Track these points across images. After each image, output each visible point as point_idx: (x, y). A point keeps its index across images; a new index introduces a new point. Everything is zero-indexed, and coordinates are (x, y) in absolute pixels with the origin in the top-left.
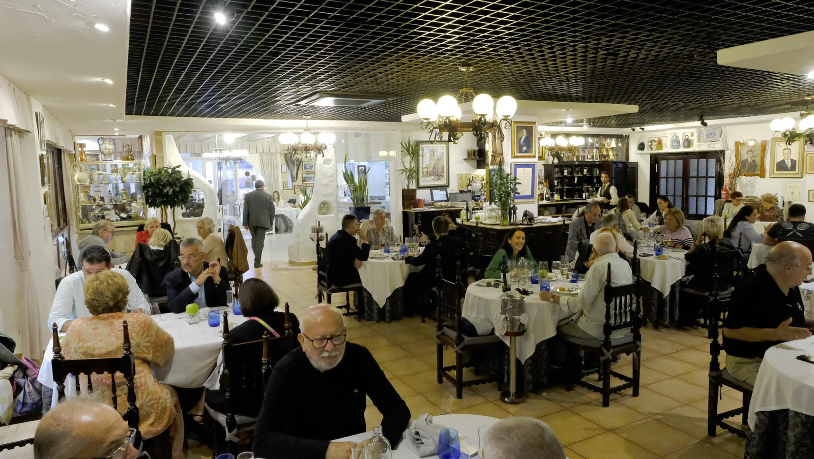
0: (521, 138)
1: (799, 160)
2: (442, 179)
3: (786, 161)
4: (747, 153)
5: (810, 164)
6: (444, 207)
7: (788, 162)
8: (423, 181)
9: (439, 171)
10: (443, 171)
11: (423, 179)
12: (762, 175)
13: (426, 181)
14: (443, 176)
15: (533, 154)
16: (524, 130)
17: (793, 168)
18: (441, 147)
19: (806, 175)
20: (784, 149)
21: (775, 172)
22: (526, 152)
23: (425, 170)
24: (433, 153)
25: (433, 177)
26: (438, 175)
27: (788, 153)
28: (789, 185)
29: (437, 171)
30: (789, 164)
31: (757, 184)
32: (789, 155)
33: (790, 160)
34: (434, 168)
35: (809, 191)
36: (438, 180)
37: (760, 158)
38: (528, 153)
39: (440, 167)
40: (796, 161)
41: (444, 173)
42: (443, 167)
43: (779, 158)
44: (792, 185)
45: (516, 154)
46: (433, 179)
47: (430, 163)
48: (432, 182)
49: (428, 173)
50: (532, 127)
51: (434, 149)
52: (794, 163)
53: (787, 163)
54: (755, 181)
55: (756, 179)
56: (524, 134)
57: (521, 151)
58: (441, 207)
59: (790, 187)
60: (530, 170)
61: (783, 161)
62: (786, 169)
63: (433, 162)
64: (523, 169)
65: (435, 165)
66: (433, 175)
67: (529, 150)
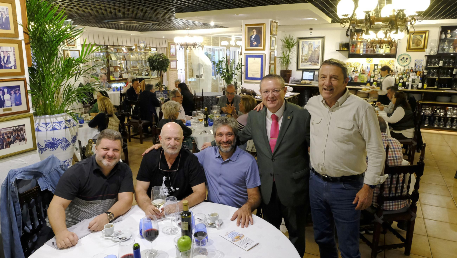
0: (252, 36)
2: (317, 64)
6: (308, 84)
8: (302, 65)
9: (315, 59)
10: (319, 59)
11: (302, 64)
13: (305, 66)
14: (318, 62)
15: (262, 48)
16: (254, 30)
18: (318, 42)
22: (256, 46)
23: (304, 58)
24: (311, 45)
25: (310, 63)
26: (314, 62)
29: (313, 59)
34: (311, 56)
36: (314, 65)
38: (258, 47)
39: (316, 56)
41: (319, 60)
42: (319, 56)
45: (247, 48)
46: (310, 64)
47: (308, 53)
48: (309, 66)
49: (306, 60)
50: (261, 27)
51: (312, 43)
56: (254, 33)
57: (252, 45)
58: (305, 84)
60: (260, 59)
63: (310, 52)
64: (253, 58)
65: (312, 54)
66: (311, 61)
67: (259, 45)
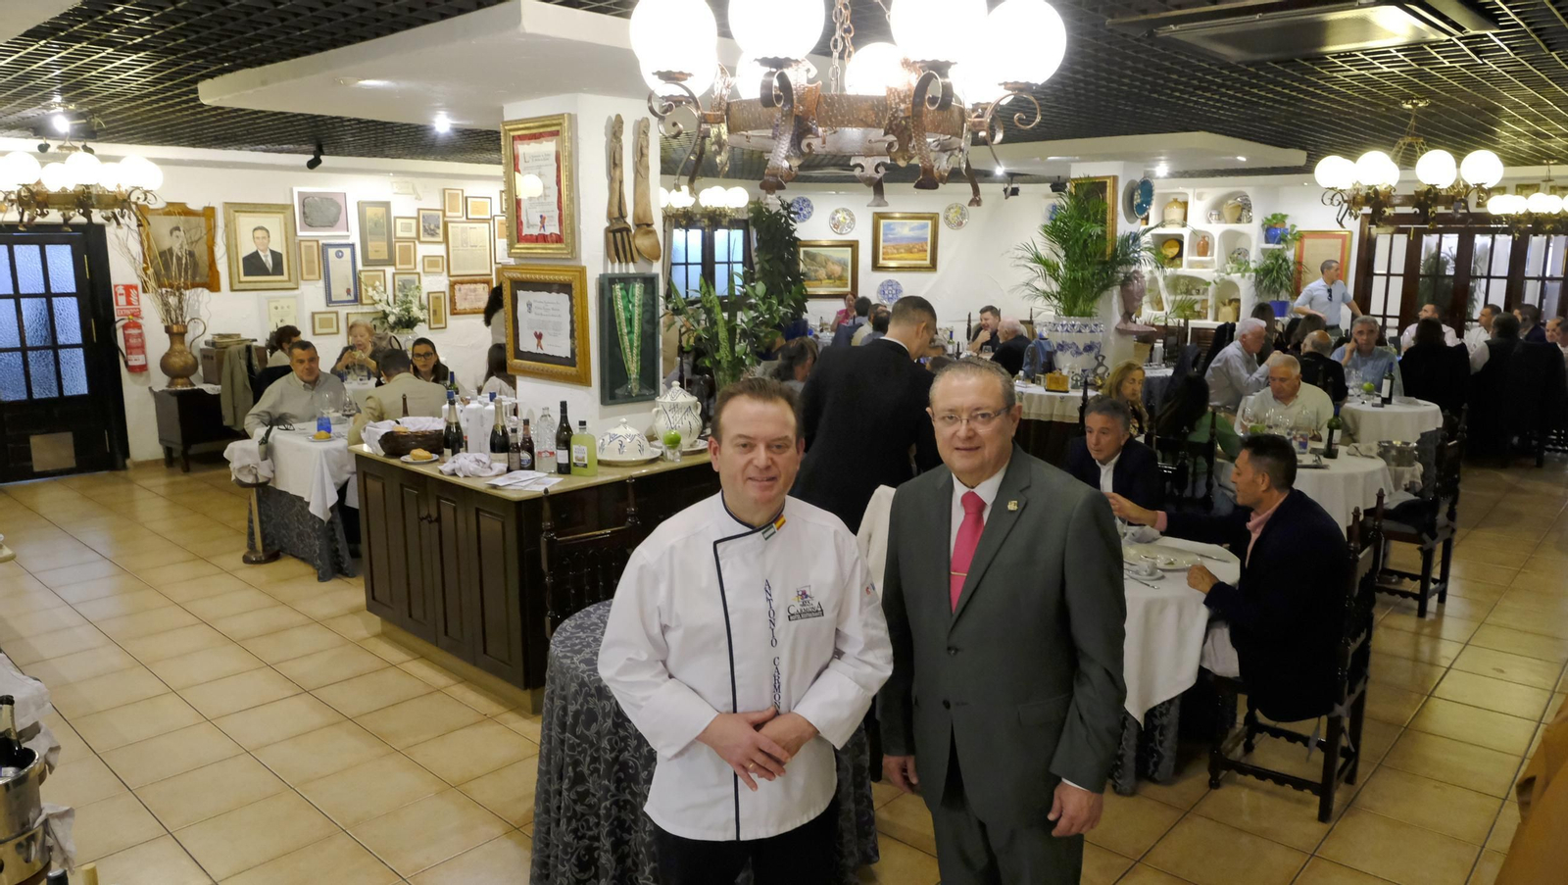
1: (288, 253)
3: (261, 254)
4: (171, 233)
5: (307, 261)
7: (266, 256)
12: (213, 285)
17: (278, 268)
19: (302, 282)
20: (255, 229)
21: (243, 278)
27: (264, 238)
28: (273, 305)
30: (269, 261)
31: (202, 306)
32: (266, 241)
33: (269, 253)
35: (313, 314)
37: (205, 247)
40: (281, 255)
43: (246, 248)
44: (279, 305)
52: (277, 257)
53: (264, 259)
54: (198, 301)
55: (198, 296)
59: (276, 308)
61: (255, 256)
62: (263, 271)
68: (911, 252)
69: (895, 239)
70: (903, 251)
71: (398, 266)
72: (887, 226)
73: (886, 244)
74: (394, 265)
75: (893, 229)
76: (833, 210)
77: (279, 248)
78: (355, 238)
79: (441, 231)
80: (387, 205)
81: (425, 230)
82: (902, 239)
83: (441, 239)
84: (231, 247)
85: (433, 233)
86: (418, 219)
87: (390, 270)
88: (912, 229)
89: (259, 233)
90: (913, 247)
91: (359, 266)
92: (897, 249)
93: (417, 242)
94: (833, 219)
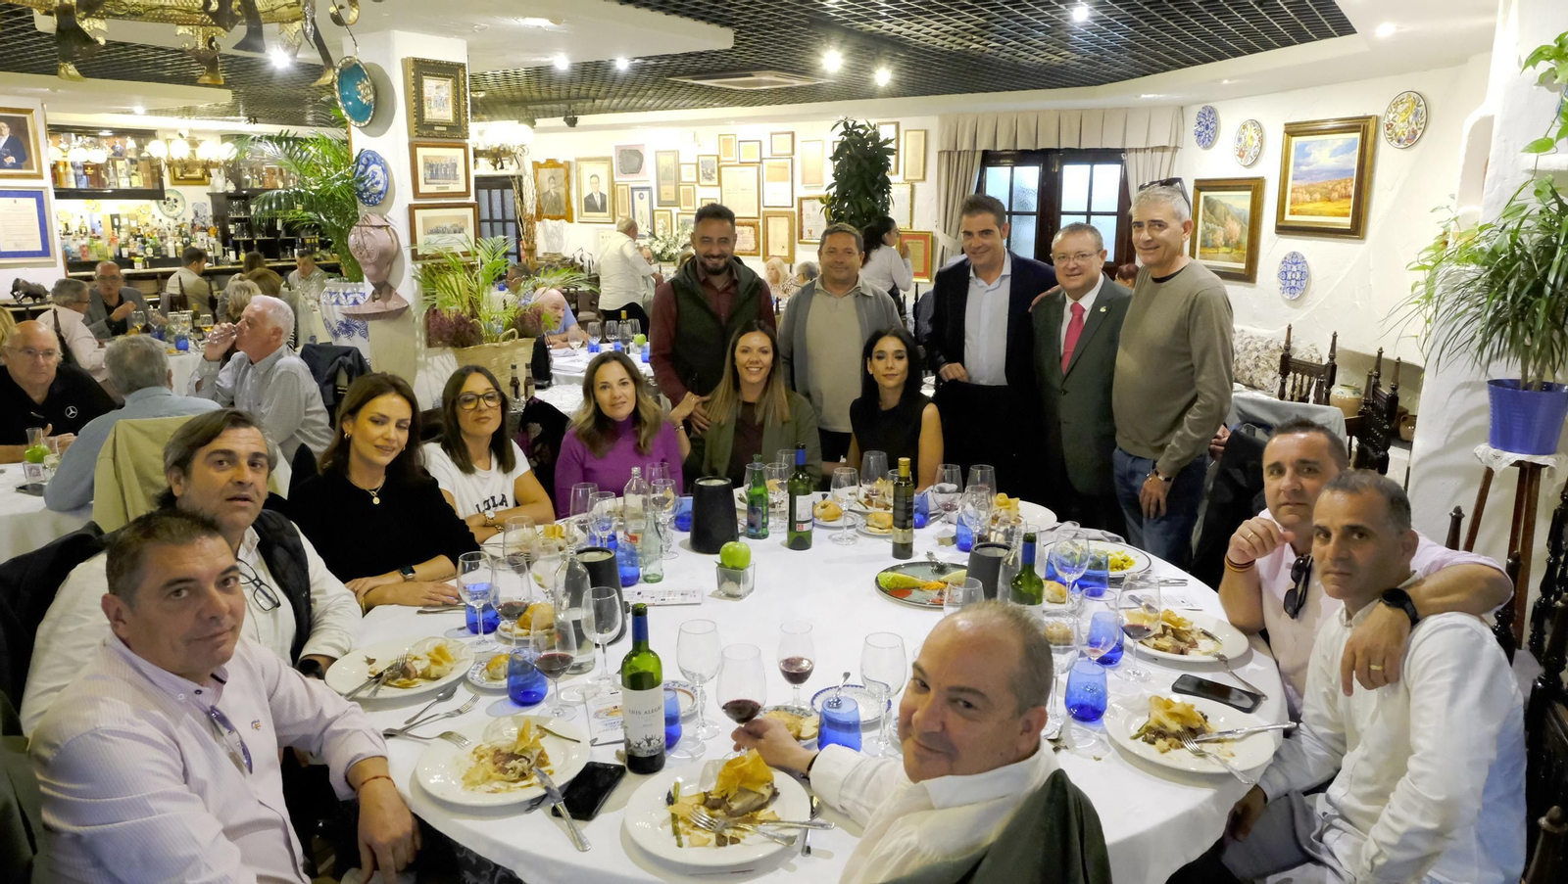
3: (594, 195)
4: (549, 181)
7: (597, 197)
17: (603, 207)
20: (592, 177)
22: (15, 166)
27: (596, 183)
30: (598, 201)
31: (565, 233)
32: (597, 186)
33: (599, 195)
38: (20, 168)
40: (605, 196)
50: (24, 118)
52: (603, 198)
53: (596, 199)
54: (562, 229)
60: (32, 201)
61: (591, 197)
62: (596, 208)
64: (12, 200)
67: (23, 164)
68: (1330, 200)
69: (1310, 173)
70: (1317, 196)
71: (683, 208)
72: (1301, 148)
73: (1297, 183)
74: (679, 205)
75: (1308, 155)
76: (1239, 124)
77: (605, 191)
78: (653, 184)
79: (715, 175)
80: (676, 153)
81: (704, 175)
82: (1320, 172)
83: (716, 182)
84: (579, 190)
85: (710, 178)
86: (697, 165)
87: (675, 210)
88: (1334, 153)
89: (594, 179)
90: (1333, 190)
91: (655, 207)
92: (1311, 193)
93: (696, 185)
94: (1240, 140)
